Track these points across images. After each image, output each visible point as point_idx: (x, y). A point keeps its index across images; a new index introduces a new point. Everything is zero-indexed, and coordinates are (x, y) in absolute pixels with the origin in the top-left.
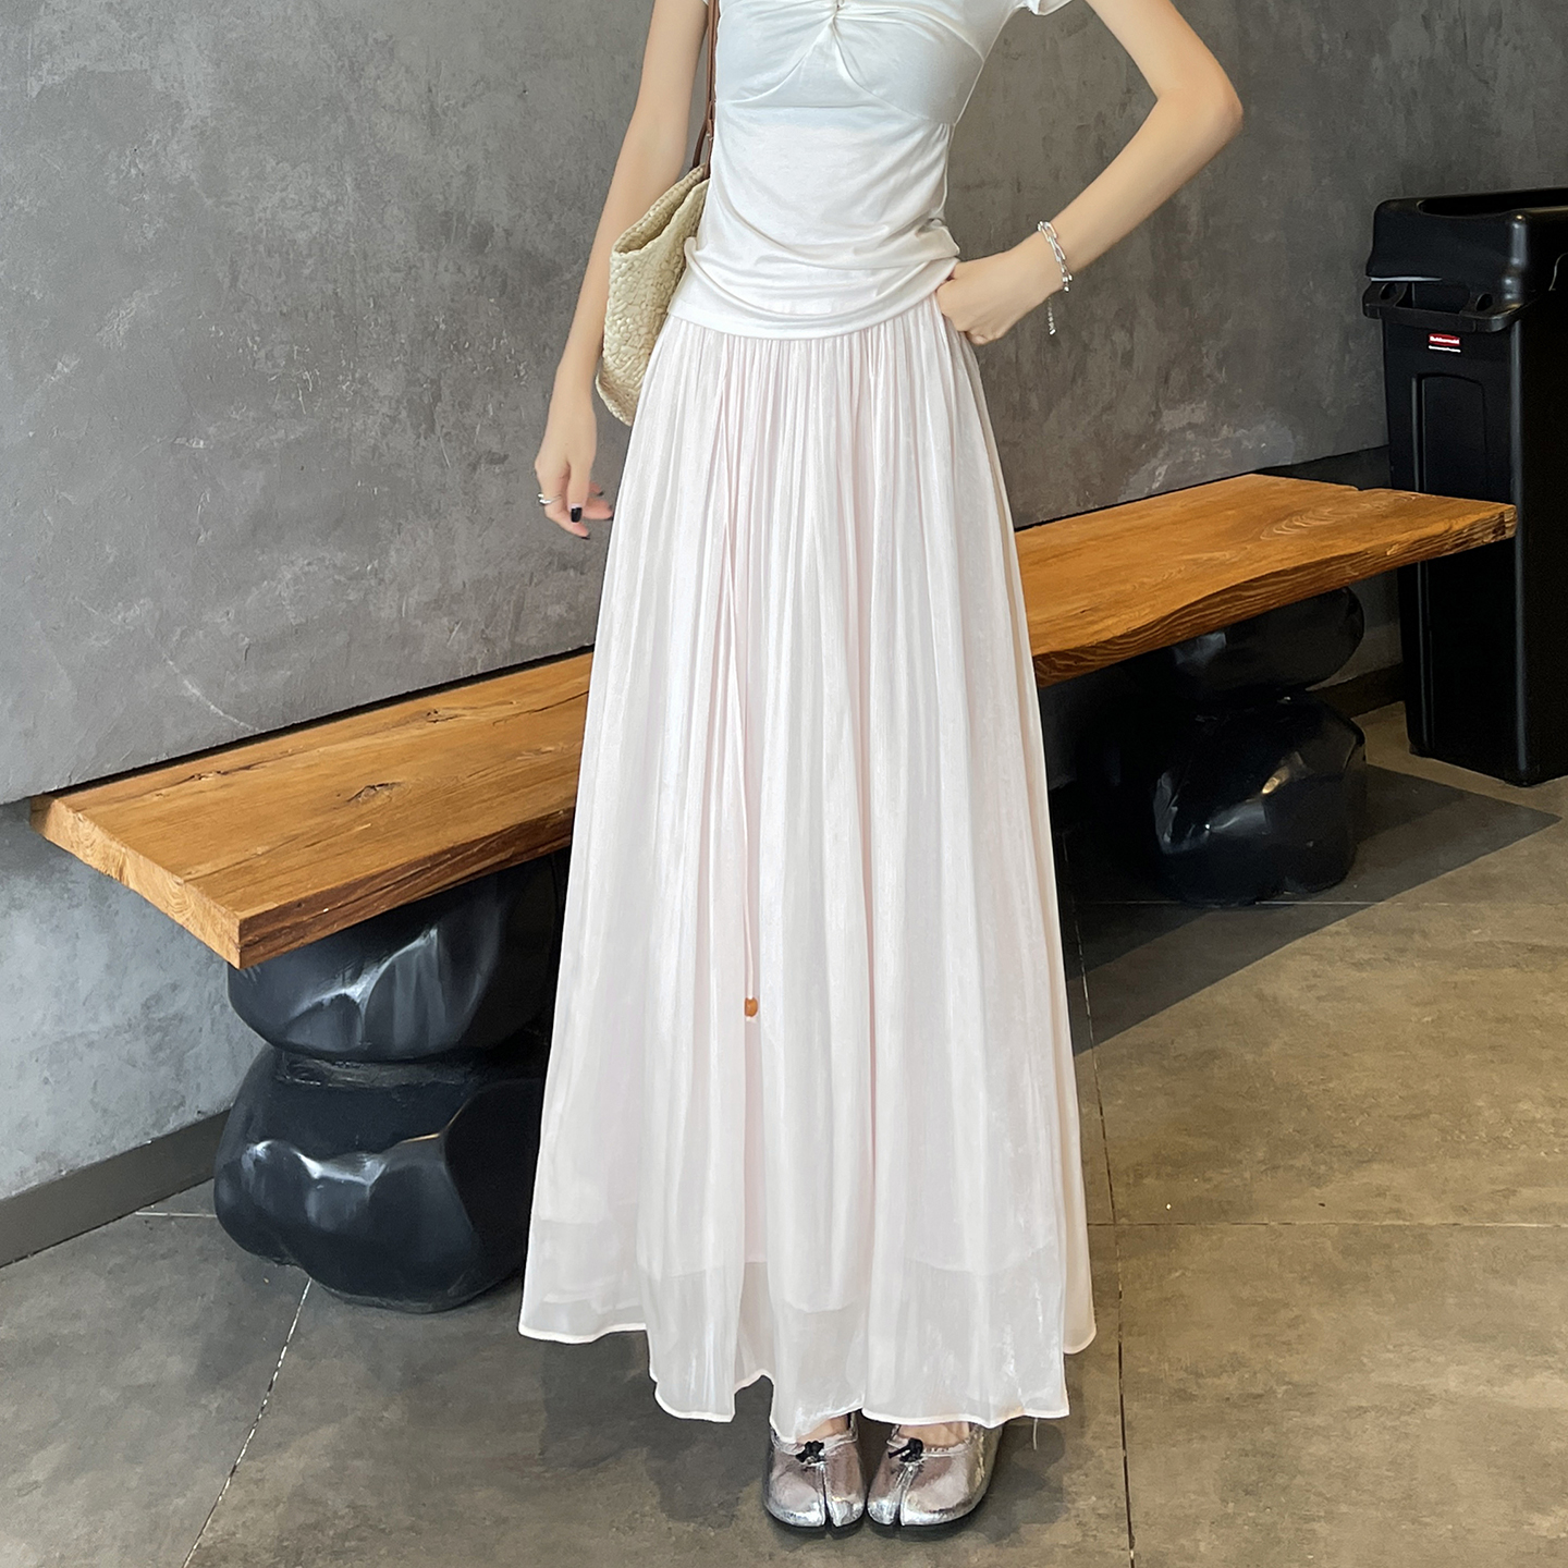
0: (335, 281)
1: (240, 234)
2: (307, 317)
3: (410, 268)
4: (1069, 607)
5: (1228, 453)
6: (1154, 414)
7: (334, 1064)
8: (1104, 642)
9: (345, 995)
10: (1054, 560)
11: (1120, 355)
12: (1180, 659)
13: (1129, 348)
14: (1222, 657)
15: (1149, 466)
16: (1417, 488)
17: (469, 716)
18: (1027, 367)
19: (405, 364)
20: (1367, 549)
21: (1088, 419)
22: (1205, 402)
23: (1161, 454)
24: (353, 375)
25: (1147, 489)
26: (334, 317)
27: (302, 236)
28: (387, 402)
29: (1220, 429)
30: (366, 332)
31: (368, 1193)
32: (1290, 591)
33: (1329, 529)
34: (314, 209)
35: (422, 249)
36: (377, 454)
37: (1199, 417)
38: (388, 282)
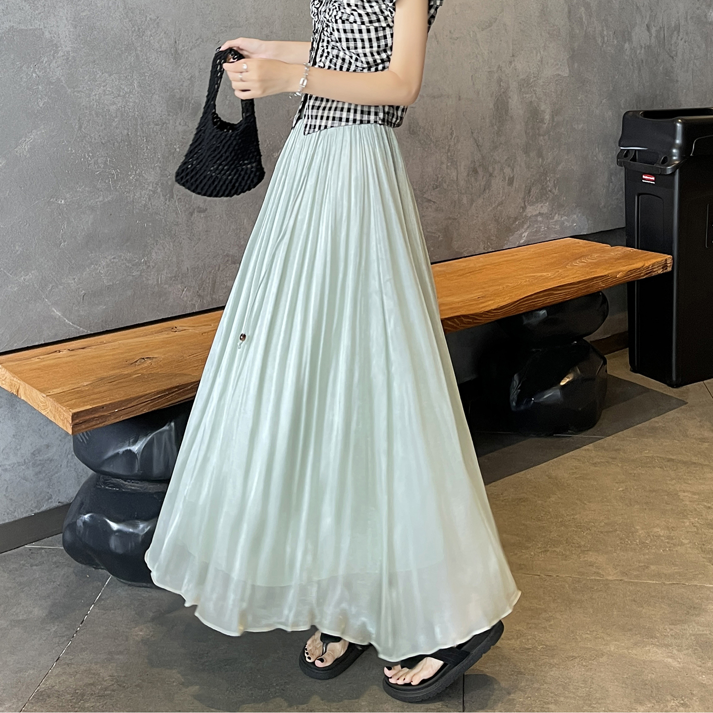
0: (128, 129)
1: (84, 105)
2: (114, 145)
3: (164, 124)
4: (472, 296)
5: (558, 227)
6: (523, 208)
7: (126, 481)
8: (487, 312)
9: (130, 450)
10: (469, 274)
11: (507, 179)
12: (526, 322)
13: (512, 176)
14: (545, 321)
15: (519, 232)
16: (636, 247)
17: (191, 330)
18: (462, 183)
19: (160, 167)
20: (609, 274)
21: (491, 208)
22: (548, 203)
23: (525, 227)
24: (135, 173)
25: (518, 243)
26: (127, 145)
27: (113, 108)
28: (151, 185)
29: (554, 216)
30: (142, 152)
31: (140, 539)
32: (576, 292)
33: (595, 264)
34: (119, 95)
35: (169, 115)
36: (146, 208)
37: (545, 210)
38: (153, 130)
